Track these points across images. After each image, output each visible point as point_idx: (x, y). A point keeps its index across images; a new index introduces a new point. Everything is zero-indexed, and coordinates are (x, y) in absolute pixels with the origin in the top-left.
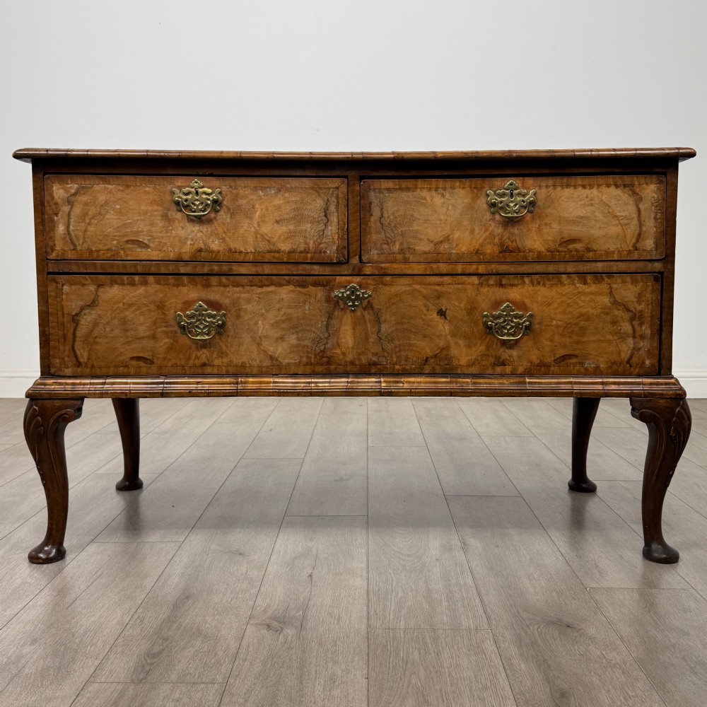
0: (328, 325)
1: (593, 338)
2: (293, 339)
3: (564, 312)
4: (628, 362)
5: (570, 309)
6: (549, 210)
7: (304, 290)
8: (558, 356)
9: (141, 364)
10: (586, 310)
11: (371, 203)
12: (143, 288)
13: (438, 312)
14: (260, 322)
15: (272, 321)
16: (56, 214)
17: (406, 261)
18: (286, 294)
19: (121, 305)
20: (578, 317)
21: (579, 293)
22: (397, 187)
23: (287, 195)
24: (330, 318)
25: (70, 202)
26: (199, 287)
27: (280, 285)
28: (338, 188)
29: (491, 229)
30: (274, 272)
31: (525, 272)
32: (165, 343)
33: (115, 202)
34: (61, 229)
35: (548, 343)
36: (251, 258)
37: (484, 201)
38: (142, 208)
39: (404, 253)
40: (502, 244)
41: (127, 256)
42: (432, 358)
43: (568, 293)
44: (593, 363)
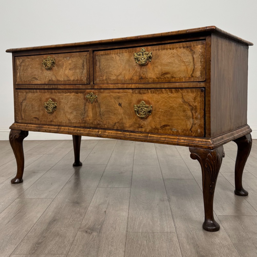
0: (85, 108)
1: (175, 118)
2: (75, 113)
3: (164, 105)
4: (190, 130)
5: (166, 104)
6: (157, 60)
7: (77, 95)
8: (162, 125)
9: (36, 120)
10: (172, 105)
11: (96, 61)
12: (36, 94)
13: (119, 104)
14: (66, 106)
15: (69, 106)
16: (17, 70)
17: (108, 84)
18: (72, 96)
19: (31, 99)
20: (170, 108)
21: (170, 97)
22: (104, 54)
23: (72, 59)
24: (85, 105)
25: (20, 66)
26: (50, 93)
27: (71, 93)
28: (86, 55)
29: (136, 69)
30: (69, 88)
31: (149, 87)
32: (42, 113)
33: (30, 65)
34: (18, 74)
35: (158, 119)
36: (63, 83)
37: (133, 57)
38: (36, 66)
39: (107, 80)
40: (140, 76)
41: (33, 83)
42: (117, 123)
43: (165, 97)
44: (176, 129)
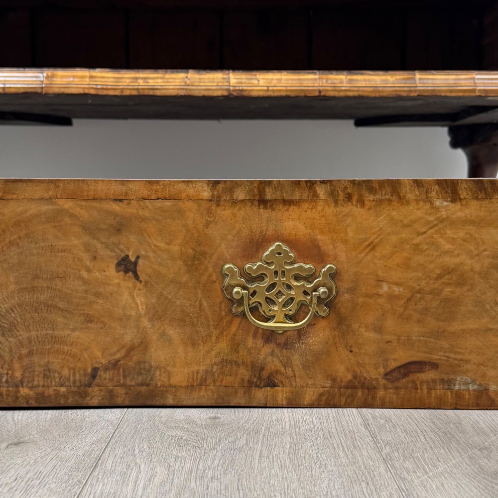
1: (472, 325)
3: (406, 265)
5: (419, 259)
8: (393, 365)
10: (457, 260)
13: (119, 264)
20: (439, 277)
21: (442, 220)
35: (372, 335)
42: (106, 369)
43: (414, 222)
44: (474, 382)
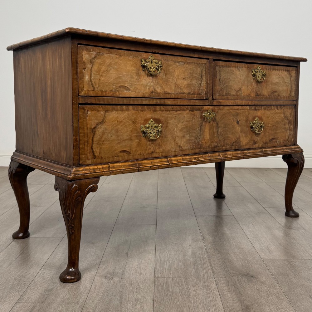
0: (200, 129)
1: (279, 131)
2: (187, 137)
3: (272, 121)
4: (288, 140)
5: (273, 120)
6: (269, 79)
7: (192, 113)
8: (270, 139)
9: (125, 154)
10: (278, 120)
11: (216, 72)
12: (127, 112)
13: (237, 122)
14: (175, 129)
15: (180, 128)
16: (84, 69)
17: (228, 99)
18: (186, 114)
19: (116, 122)
20: (276, 123)
21: (276, 113)
22: (225, 65)
23: (187, 66)
24: (201, 126)
25: (92, 63)
26: (151, 111)
27: (184, 110)
28: (206, 64)
29: (253, 86)
30: (182, 104)
31: (262, 104)
32: (136, 142)
33: (114, 64)
34: (87, 78)
35: (268, 134)
36: (173, 96)
37: (251, 74)
39: (227, 95)
40: (256, 92)
41: (120, 94)
42: (235, 142)
43: (273, 113)
